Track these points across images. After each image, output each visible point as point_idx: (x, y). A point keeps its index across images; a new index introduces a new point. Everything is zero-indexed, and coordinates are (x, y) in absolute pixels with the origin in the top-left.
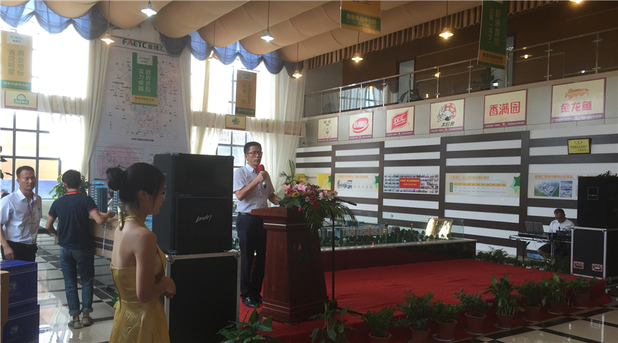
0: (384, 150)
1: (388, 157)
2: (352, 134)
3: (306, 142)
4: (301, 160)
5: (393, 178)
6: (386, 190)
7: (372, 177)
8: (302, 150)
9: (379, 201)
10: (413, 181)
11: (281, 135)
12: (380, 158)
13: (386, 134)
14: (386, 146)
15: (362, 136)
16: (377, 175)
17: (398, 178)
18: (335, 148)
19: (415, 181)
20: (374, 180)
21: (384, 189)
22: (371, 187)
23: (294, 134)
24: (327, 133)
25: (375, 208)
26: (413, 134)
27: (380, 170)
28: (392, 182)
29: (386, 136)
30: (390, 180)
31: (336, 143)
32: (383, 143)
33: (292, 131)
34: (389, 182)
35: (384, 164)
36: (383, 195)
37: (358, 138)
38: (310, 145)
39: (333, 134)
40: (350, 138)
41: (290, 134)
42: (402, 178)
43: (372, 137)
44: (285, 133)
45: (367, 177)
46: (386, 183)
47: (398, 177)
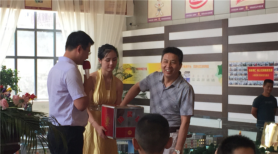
0: (229, 31)
1: (233, 40)
2: (189, 10)
3: (134, 22)
4: (129, 47)
5: (240, 68)
6: (232, 83)
7: (214, 66)
8: (129, 34)
9: (223, 99)
10: (265, 70)
11: (101, 15)
12: (223, 40)
13: (231, 9)
14: (230, 25)
15: (201, 13)
16: (220, 63)
17: (245, 68)
18: (169, 29)
19: (267, 70)
20: (217, 70)
21: (229, 82)
22: (213, 80)
23: (118, 13)
24: (159, 10)
25: (218, 107)
26: (264, 8)
27: (223, 57)
28: (239, 72)
29: (231, 12)
30: (236, 70)
31: (169, 23)
32: (226, 21)
33: (115, 10)
34: (234, 72)
35: (229, 48)
36: (228, 90)
37: (196, 15)
38: (139, 26)
39: (166, 12)
40: (187, 16)
41: (112, 13)
42: (251, 66)
43: (213, 14)
44: (106, 12)
45: (207, 66)
46: (231, 74)
47: (245, 65)
